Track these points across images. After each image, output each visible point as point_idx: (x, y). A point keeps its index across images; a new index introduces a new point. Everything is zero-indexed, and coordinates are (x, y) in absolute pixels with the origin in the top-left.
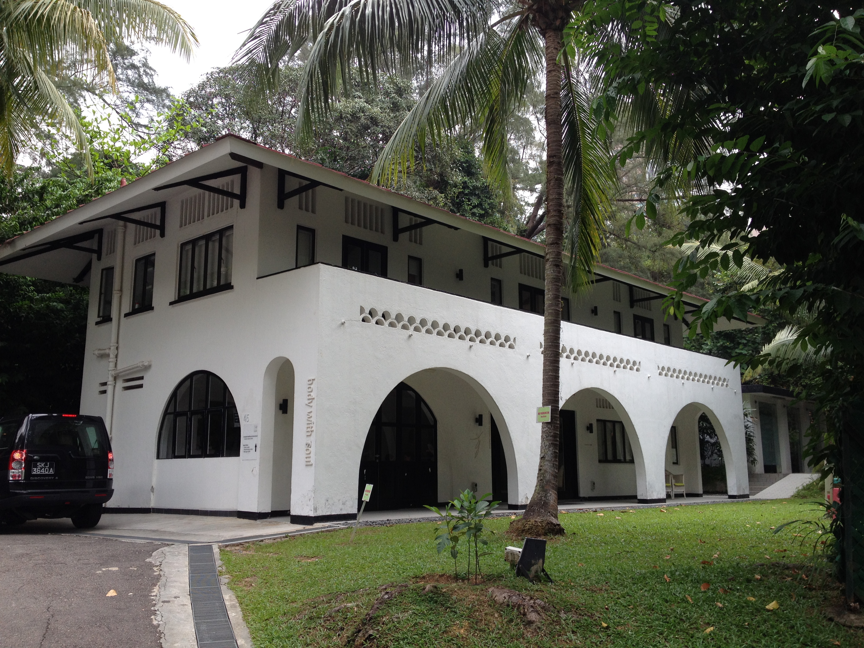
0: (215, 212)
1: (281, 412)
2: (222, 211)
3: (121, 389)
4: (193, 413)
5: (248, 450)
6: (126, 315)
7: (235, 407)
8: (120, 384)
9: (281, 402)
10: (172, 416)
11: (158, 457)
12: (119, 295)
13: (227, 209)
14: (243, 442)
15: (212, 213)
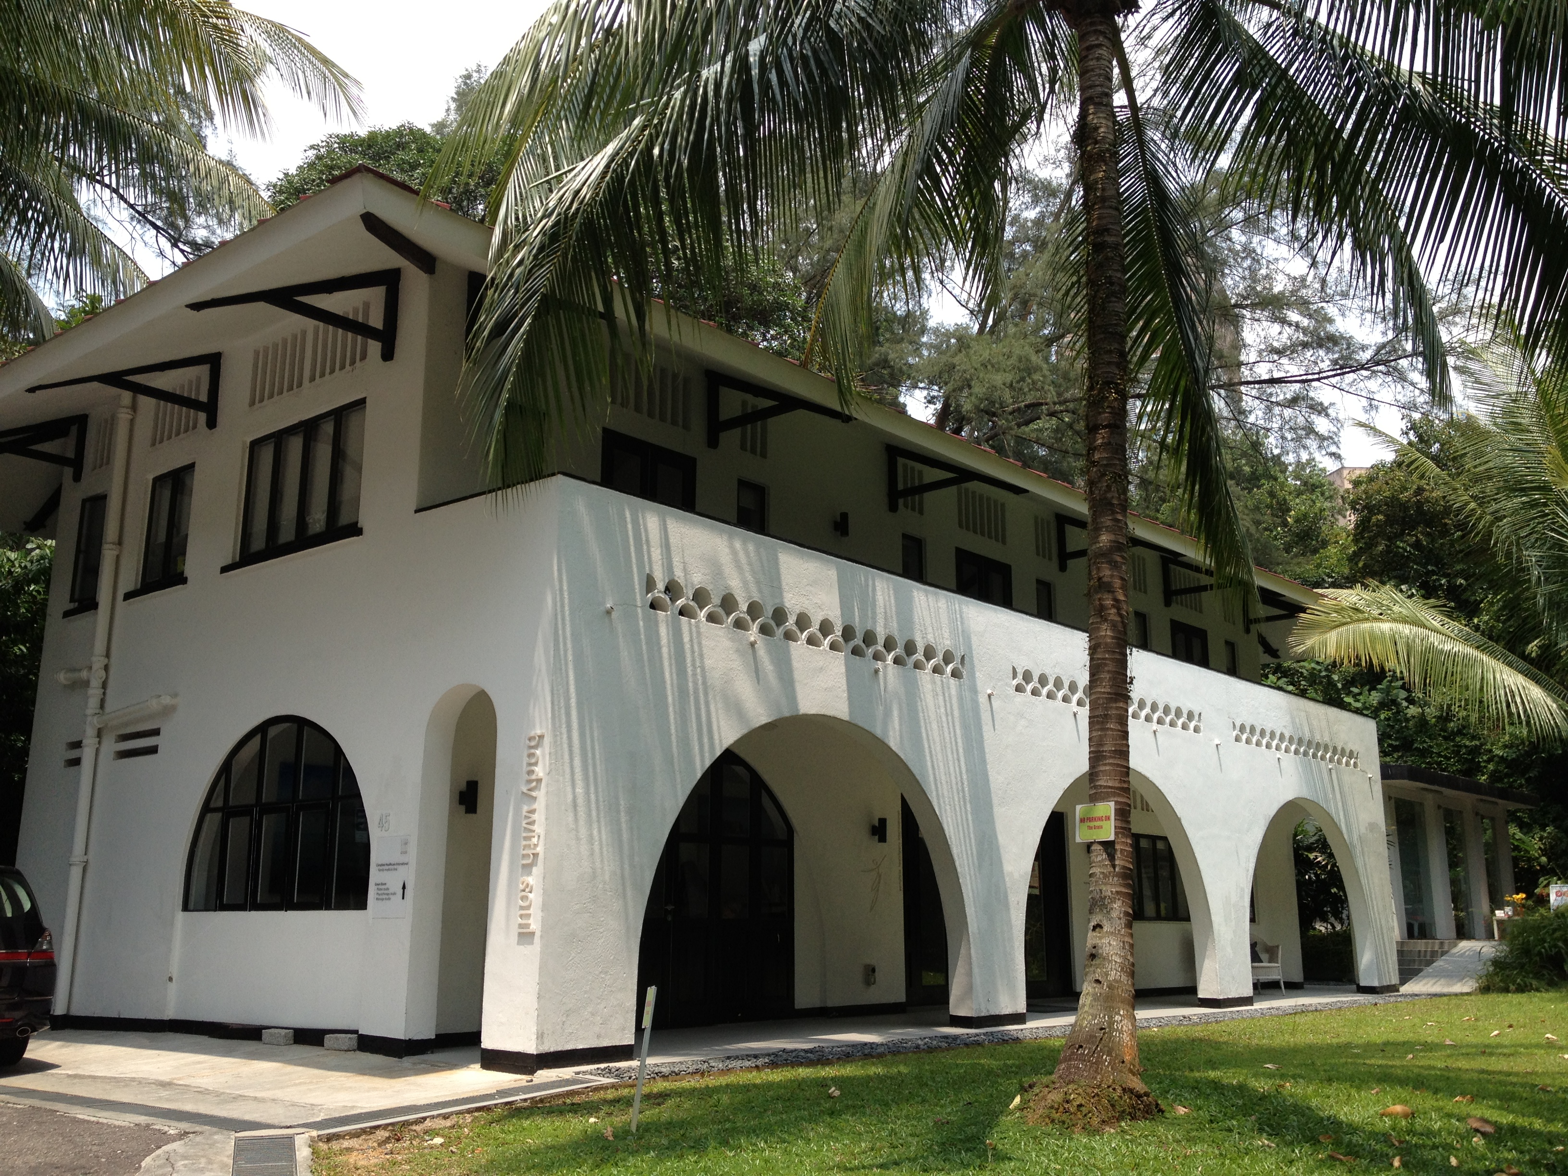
0: (328, 370)
1: (463, 808)
2: (342, 367)
3: (112, 755)
4: (267, 809)
5: (385, 895)
6: (128, 596)
7: (359, 796)
8: (110, 746)
9: (463, 786)
10: (218, 816)
11: (186, 908)
12: (116, 553)
13: (353, 363)
14: (375, 876)
15: (319, 373)
